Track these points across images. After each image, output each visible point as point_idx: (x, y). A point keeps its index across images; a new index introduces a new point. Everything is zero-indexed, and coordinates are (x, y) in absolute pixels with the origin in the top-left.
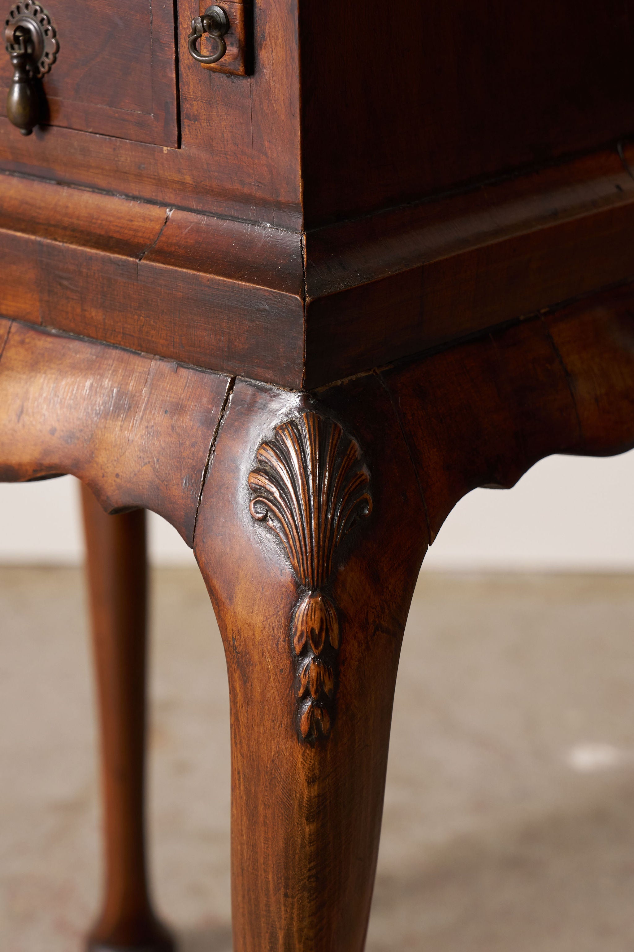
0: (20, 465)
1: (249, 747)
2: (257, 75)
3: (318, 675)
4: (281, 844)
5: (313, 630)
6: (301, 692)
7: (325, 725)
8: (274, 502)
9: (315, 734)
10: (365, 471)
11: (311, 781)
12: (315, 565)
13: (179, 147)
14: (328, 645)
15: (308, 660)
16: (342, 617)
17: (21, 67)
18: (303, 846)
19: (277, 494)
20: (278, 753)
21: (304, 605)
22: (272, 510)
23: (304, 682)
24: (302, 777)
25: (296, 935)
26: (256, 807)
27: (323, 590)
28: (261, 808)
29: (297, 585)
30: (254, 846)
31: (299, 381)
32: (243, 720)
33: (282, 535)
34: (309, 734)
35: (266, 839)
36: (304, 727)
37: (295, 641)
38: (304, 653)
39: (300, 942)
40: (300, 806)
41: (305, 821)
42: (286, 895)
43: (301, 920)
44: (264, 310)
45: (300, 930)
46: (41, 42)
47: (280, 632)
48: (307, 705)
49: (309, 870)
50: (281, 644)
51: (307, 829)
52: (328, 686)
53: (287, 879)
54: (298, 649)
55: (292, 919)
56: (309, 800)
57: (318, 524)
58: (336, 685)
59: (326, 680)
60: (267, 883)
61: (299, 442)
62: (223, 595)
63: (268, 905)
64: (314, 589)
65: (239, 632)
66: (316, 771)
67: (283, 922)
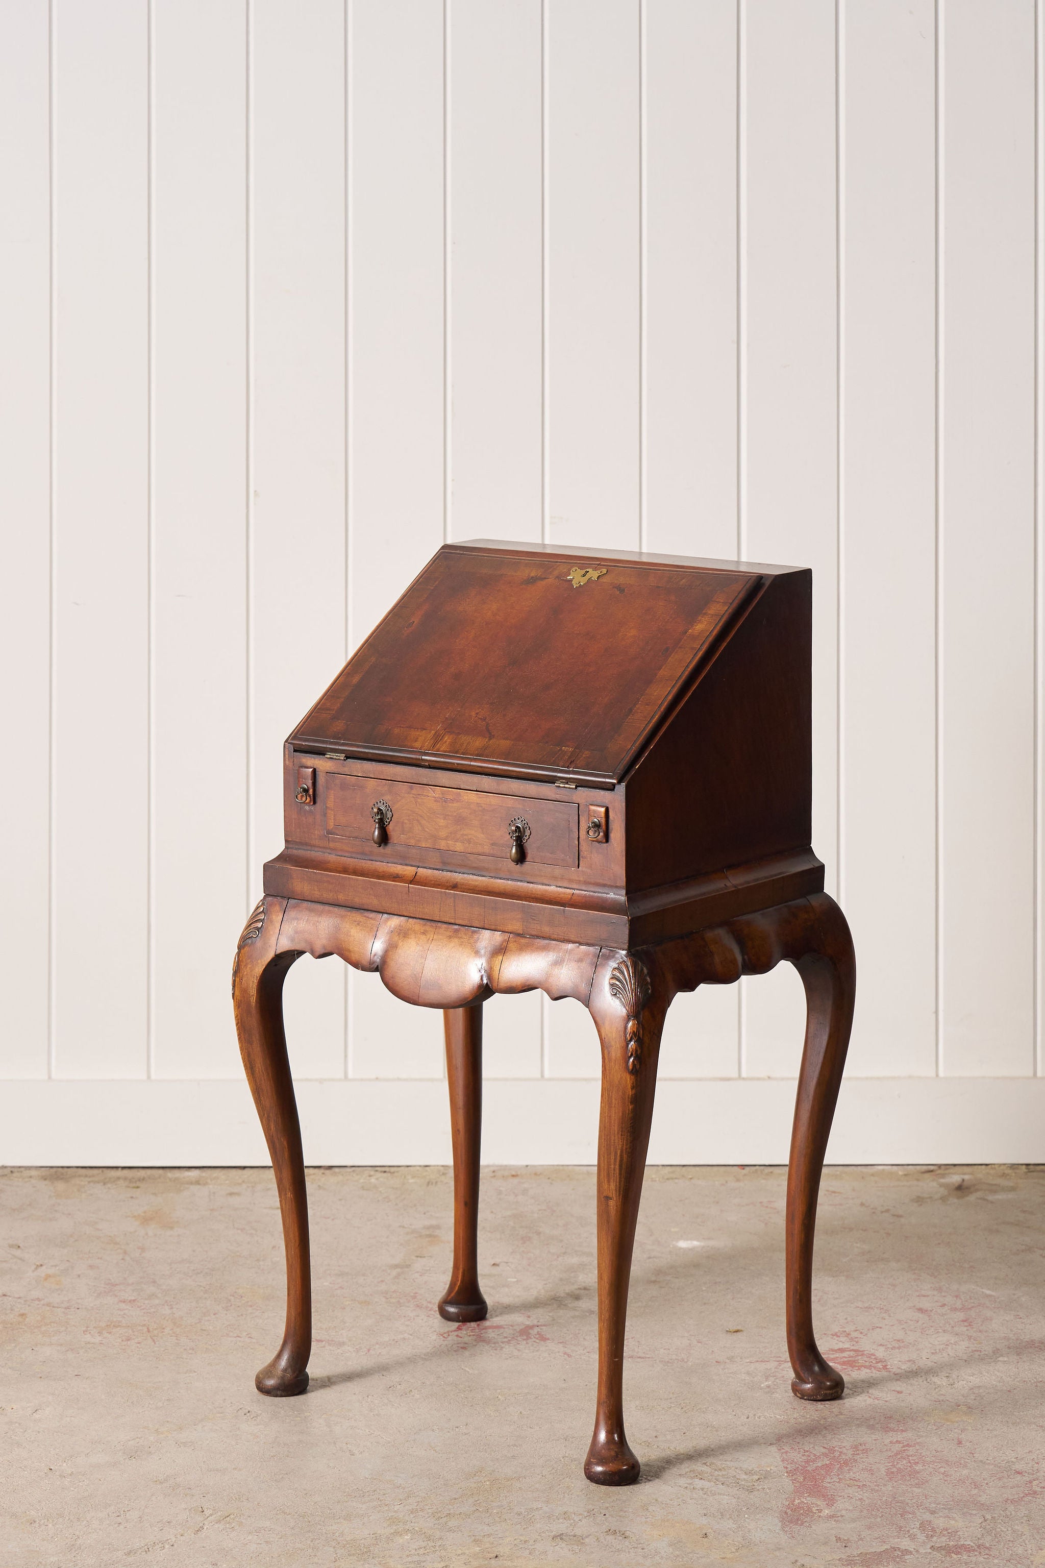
0: (517, 986)
1: (610, 1078)
2: (609, 842)
3: (636, 1047)
4: (621, 1114)
5: (634, 1031)
6: (630, 1054)
7: (638, 1067)
8: (619, 988)
9: (634, 1069)
10: (648, 979)
11: (633, 1088)
12: (635, 1009)
13: (578, 868)
14: (639, 1037)
15: (632, 1043)
16: (644, 1029)
17: (516, 841)
18: (629, 1114)
19: (620, 986)
20: (621, 1078)
21: (630, 1024)
22: (618, 991)
23: (631, 1050)
24: (629, 1086)
25: (624, 1151)
26: (611, 1101)
27: (637, 1018)
28: (614, 1100)
29: (628, 1016)
30: (610, 1117)
31: (626, 947)
32: (607, 1068)
33: (623, 1000)
34: (632, 1070)
35: (615, 1113)
36: (631, 1068)
37: (628, 1036)
38: (631, 1040)
39: (626, 1154)
40: (628, 1098)
41: (629, 1104)
42: (622, 1135)
43: (627, 1145)
44: (614, 922)
45: (626, 1149)
46: (524, 831)
47: (622, 1033)
48: (631, 1060)
49: (631, 1124)
50: (623, 1038)
51: (630, 1107)
52: (639, 1052)
53: (622, 1128)
54: (629, 1039)
55: (623, 1144)
56: (632, 1095)
57: (635, 995)
58: (641, 1052)
59: (638, 1050)
60: (615, 1131)
61: (627, 967)
62: (600, 1022)
63: (614, 1140)
64: (634, 1018)
65: (607, 1035)
66: (635, 1084)
67: (620, 1146)
